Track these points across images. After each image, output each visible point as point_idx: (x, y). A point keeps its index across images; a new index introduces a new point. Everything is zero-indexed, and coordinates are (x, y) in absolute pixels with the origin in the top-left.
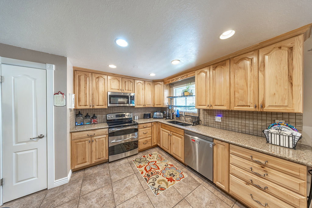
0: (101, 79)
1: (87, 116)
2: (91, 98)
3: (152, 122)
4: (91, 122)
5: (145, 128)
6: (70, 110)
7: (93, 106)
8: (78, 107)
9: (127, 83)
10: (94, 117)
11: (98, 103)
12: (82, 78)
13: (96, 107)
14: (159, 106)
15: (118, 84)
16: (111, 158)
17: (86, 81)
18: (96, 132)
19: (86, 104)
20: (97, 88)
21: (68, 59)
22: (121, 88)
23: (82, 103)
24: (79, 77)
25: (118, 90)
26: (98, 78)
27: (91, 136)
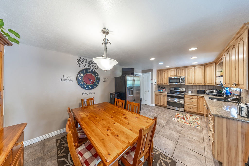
0: (166, 72)
1: (162, 87)
2: (162, 81)
3: (197, 96)
4: (163, 90)
5: (191, 98)
6: (155, 85)
7: (163, 84)
8: (158, 84)
9: (180, 71)
10: (164, 88)
11: (165, 82)
12: (159, 73)
13: (164, 84)
14: (210, 84)
15: (174, 73)
16: (168, 107)
17: (160, 74)
18: (162, 94)
19: (161, 83)
20: (164, 76)
21: (154, 69)
22: (176, 74)
23: (159, 82)
24: (158, 73)
25: (174, 75)
26: (165, 72)
27: (160, 95)
